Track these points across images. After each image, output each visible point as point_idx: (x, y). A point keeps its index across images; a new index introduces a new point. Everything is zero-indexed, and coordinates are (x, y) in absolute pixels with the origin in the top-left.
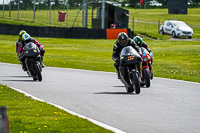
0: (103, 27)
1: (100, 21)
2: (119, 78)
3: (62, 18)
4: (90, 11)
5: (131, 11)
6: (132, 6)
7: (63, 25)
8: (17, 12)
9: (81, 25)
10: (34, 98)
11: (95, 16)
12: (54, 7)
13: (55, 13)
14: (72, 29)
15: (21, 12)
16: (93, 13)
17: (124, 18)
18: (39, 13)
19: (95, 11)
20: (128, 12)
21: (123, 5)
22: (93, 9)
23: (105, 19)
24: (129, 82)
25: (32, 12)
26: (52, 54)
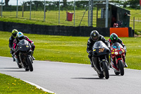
0: (106, 26)
1: (105, 20)
2: (93, 66)
3: (70, 17)
4: (95, 12)
5: (132, 11)
6: (133, 7)
7: (70, 24)
8: (29, 12)
9: (87, 24)
10: (44, 90)
11: (99, 16)
12: (62, 8)
13: (64, 14)
14: (79, 27)
15: (33, 12)
16: (98, 14)
17: (126, 18)
18: (49, 13)
19: (100, 12)
20: (129, 12)
21: (125, 6)
22: (98, 10)
23: (109, 19)
24: (100, 70)
25: (43, 12)
26: (61, 50)
